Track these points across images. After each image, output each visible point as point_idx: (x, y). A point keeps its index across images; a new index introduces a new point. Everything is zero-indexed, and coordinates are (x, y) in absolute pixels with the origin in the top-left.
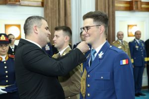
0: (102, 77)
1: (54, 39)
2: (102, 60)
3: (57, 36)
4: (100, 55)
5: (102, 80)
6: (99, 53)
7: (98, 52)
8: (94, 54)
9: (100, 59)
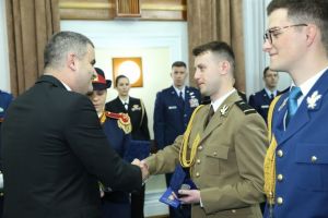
0: (314, 158)
1: (196, 76)
2: (316, 114)
3: (201, 67)
4: (312, 102)
5: (315, 163)
6: (310, 94)
7: (305, 93)
8: (296, 99)
9: (310, 110)
